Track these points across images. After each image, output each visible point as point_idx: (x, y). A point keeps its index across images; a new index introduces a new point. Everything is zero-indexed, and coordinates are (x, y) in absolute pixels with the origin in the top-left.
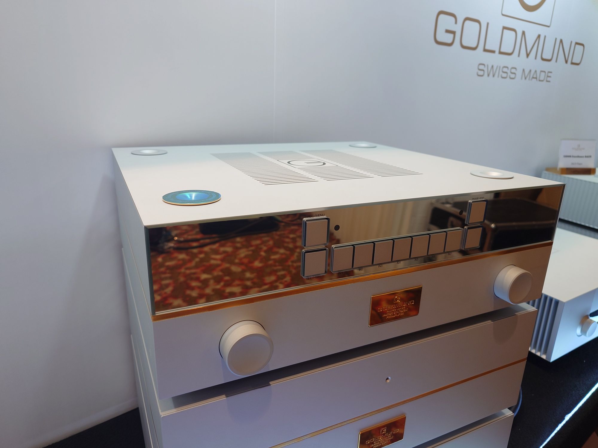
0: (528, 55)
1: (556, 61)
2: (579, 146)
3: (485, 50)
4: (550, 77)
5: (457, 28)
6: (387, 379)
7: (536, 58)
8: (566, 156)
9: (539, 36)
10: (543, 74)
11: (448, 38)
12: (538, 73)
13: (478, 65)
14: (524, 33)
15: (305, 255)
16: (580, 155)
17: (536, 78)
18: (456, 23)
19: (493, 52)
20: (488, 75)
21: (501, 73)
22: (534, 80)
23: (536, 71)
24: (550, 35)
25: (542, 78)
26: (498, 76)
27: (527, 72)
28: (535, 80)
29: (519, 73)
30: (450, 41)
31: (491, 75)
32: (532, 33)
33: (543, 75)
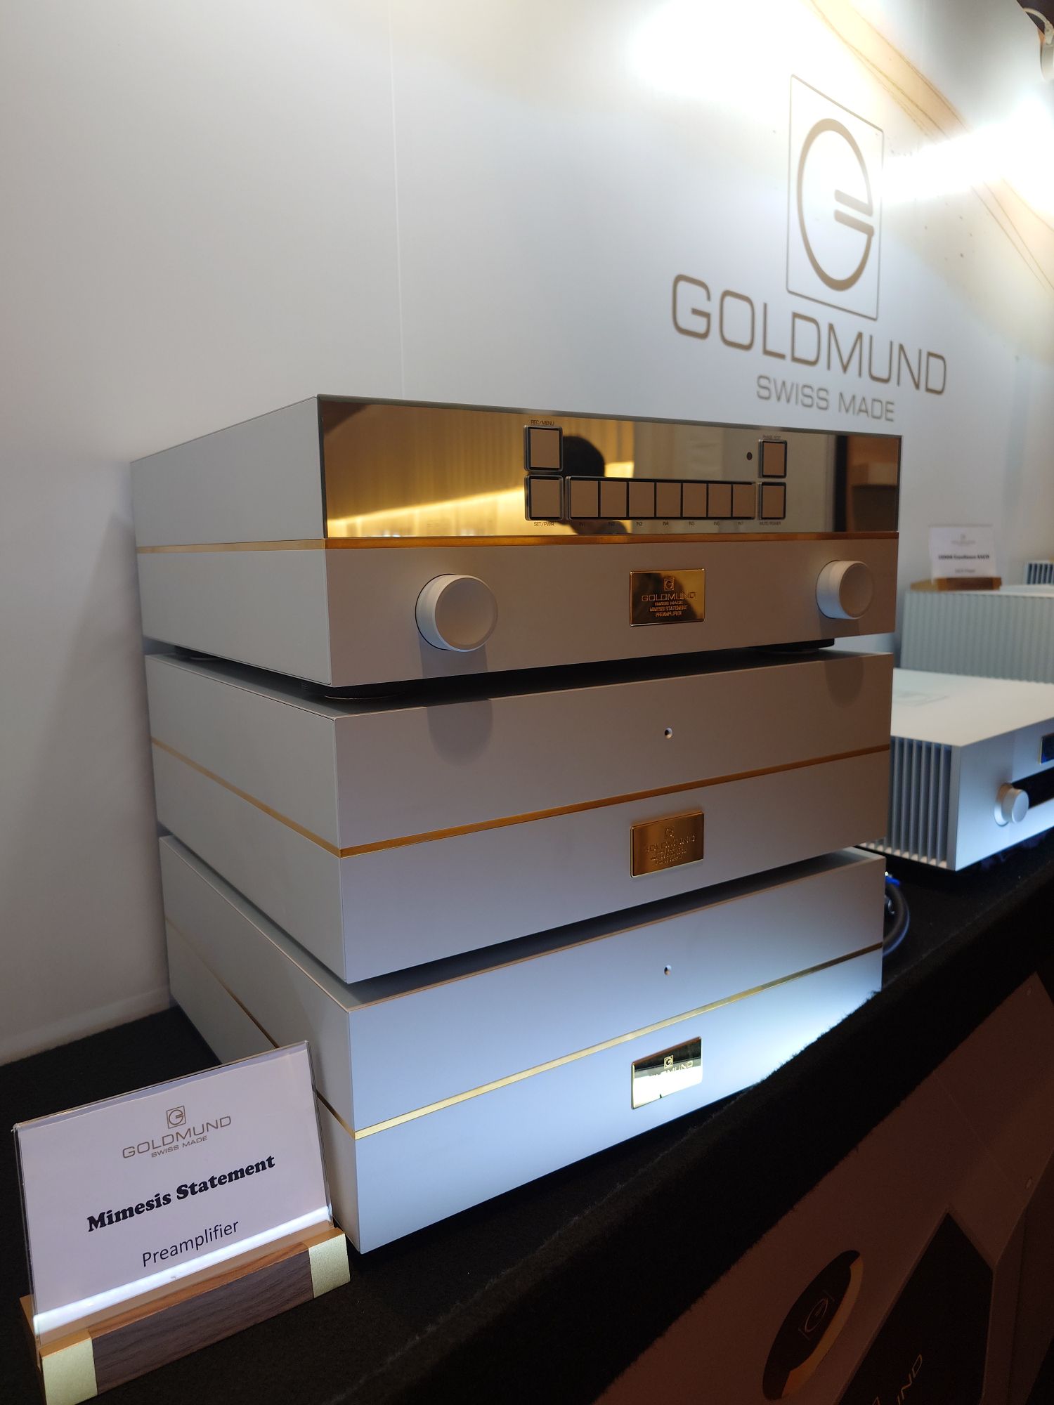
0: (845, 368)
1: (898, 383)
2: (964, 537)
3: (766, 352)
4: (892, 412)
5: (713, 308)
6: (667, 733)
7: (860, 374)
8: (943, 557)
9: (860, 336)
10: (877, 405)
11: (699, 325)
12: (869, 402)
13: (756, 380)
14: (831, 327)
15: (530, 482)
16: (968, 554)
17: (866, 411)
18: (709, 298)
19: (782, 356)
20: (779, 399)
21: (801, 396)
22: (863, 415)
23: (864, 399)
24: (881, 333)
25: (877, 413)
26: (797, 403)
27: (848, 399)
28: (865, 414)
29: (834, 399)
30: (702, 330)
31: (783, 398)
32: (847, 330)
33: (877, 410)
